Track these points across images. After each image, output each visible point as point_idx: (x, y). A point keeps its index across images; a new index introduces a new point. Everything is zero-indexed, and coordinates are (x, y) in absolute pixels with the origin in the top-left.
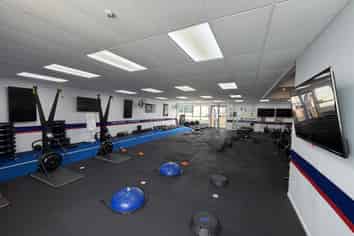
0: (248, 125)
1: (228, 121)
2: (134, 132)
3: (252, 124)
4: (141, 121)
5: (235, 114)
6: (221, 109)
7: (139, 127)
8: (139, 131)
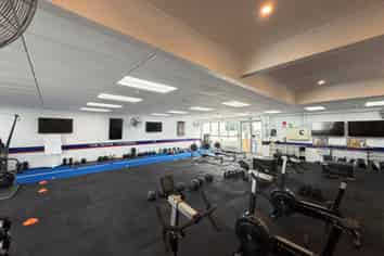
0: (295, 150)
1: (264, 143)
2: (125, 157)
3: (303, 149)
4: (138, 143)
5: (274, 133)
6: (254, 124)
7: (134, 150)
8: (132, 155)
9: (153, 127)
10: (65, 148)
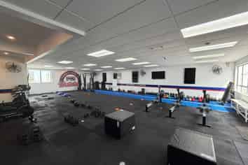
4: (147, 86)
9: (159, 75)
10: (118, 84)
